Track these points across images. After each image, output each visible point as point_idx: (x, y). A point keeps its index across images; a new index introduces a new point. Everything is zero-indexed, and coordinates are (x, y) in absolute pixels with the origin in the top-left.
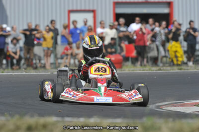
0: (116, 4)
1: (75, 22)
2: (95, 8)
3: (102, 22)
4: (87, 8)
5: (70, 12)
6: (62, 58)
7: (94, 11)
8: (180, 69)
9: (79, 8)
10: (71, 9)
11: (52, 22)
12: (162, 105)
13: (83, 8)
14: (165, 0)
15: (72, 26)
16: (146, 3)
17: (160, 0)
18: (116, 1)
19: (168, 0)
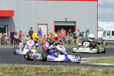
0: (55, 22)
4: (45, 23)
5: (38, 24)
7: (47, 24)
9: (42, 23)
11: (31, 28)
13: (43, 23)
14: (73, 21)
15: (39, 30)
16: (66, 22)
17: (71, 21)
18: (55, 21)
19: (74, 21)
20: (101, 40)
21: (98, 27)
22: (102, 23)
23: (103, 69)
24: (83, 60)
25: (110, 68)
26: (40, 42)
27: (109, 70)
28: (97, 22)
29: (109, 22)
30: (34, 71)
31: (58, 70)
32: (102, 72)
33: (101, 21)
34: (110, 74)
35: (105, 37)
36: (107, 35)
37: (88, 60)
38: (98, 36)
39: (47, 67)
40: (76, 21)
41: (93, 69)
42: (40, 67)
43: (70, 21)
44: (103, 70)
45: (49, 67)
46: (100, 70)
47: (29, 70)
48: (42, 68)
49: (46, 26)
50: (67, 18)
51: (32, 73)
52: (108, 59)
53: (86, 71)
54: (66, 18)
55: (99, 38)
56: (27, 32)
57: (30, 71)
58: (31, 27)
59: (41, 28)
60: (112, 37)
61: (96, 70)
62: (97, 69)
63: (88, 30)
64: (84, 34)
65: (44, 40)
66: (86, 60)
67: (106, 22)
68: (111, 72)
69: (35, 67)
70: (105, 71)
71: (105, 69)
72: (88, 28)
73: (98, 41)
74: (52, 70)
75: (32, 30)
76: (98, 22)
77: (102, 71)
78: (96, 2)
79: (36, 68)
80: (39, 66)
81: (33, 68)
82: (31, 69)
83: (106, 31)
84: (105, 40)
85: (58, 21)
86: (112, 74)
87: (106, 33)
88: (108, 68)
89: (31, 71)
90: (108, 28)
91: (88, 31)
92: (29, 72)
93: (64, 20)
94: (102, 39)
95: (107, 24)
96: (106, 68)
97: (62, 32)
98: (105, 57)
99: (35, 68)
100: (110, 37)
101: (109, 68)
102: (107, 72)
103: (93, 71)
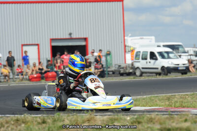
0: (52, 40)
1: (26, 52)
2: (39, 43)
4: (34, 43)
5: (23, 45)
6: (18, 75)
7: (38, 45)
9: (28, 43)
10: (23, 43)
11: (10, 52)
13: (31, 43)
14: (82, 37)
15: (24, 55)
16: (71, 39)
17: (80, 37)
18: (52, 38)
19: (85, 37)
20: (132, 68)
21: (125, 46)
22: (132, 40)
23: (133, 116)
25: (145, 113)
26: (26, 75)
27: (143, 118)
28: (124, 36)
29: (144, 37)
30: (13, 124)
31: (55, 121)
32: (132, 121)
33: (130, 35)
34: (144, 124)
35: (139, 62)
36: (142, 59)
38: (127, 60)
39: (36, 117)
40: (87, 37)
41: (116, 117)
42: (23, 118)
43: (77, 37)
44: (133, 118)
45: (40, 117)
46: (128, 118)
47: (4, 123)
48: (27, 120)
49: (37, 47)
50: (72, 32)
51: (10, 129)
52: (144, 99)
53: (103, 120)
54: (69, 32)
55: (129, 64)
56: (4, 60)
57: (6, 125)
58: (10, 50)
59: (27, 52)
60: (150, 62)
61: (121, 119)
62: (122, 116)
63: (110, 52)
64: (103, 59)
65: (34, 72)
67: (139, 37)
68: (146, 121)
69: (16, 118)
70: (136, 119)
71: (136, 117)
72: (108, 48)
73: (127, 69)
74: (44, 122)
75: (13, 55)
76: (126, 38)
77: (131, 119)
78: (121, 3)
79: (17, 120)
80: (23, 116)
81: (12, 120)
82: (7, 122)
83: (140, 52)
84: (138, 68)
85: (57, 37)
86: (148, 123)
87: (139, 55)
88: (141, 115)
89: (8, 125)
90: (142, 46)
91: (108, 53)
92: (4, 126)
93: (68, 37)
94: (134, 67)
95: (140, 40)
96: (137, 114)
97: (65, 57)
98: (139, 97)
99: (15, 120)
100: (147, 62)
101: (143, 114)
102: (139, 120)
103: (116, 120)
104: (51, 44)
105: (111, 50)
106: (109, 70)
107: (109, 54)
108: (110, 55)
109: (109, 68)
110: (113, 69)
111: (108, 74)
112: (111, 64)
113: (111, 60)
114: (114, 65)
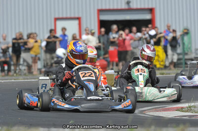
0: (100, 11)
2: (80, 16)
3: (87, 29)
4: (72, 16)
5: (56, 19)
7: (79, 19)
8: (162, 74)
9: (65, 16)
10: (57, 16)
12: (145, 110)
13: (69, 16)
14: (146, 7)
16: (130, 10)
17: (143, 7)
18: (100, 8)
19: (150, 7)
24: (182, 108)
37: (195, 107)
40: (154, 6)
43: (139, 7)
49: (76, 22)
63: (188, 30)
66: (189, 109)
72: (185, 25)
91: (186, 31)
93: (124, 6)
104: (98, 17)
105: (189, 27)
106: (187, 57)
107: (186, 33)
108: (189, 35)
109: (186, 54)
110: (193, 56)
111: (186, 64)
112: (190, 48)
113: (190, 43)
114: (193, 51)
